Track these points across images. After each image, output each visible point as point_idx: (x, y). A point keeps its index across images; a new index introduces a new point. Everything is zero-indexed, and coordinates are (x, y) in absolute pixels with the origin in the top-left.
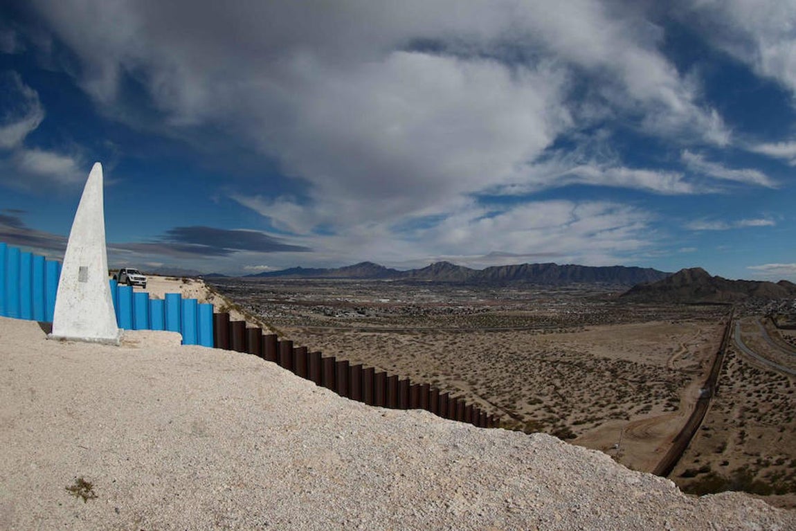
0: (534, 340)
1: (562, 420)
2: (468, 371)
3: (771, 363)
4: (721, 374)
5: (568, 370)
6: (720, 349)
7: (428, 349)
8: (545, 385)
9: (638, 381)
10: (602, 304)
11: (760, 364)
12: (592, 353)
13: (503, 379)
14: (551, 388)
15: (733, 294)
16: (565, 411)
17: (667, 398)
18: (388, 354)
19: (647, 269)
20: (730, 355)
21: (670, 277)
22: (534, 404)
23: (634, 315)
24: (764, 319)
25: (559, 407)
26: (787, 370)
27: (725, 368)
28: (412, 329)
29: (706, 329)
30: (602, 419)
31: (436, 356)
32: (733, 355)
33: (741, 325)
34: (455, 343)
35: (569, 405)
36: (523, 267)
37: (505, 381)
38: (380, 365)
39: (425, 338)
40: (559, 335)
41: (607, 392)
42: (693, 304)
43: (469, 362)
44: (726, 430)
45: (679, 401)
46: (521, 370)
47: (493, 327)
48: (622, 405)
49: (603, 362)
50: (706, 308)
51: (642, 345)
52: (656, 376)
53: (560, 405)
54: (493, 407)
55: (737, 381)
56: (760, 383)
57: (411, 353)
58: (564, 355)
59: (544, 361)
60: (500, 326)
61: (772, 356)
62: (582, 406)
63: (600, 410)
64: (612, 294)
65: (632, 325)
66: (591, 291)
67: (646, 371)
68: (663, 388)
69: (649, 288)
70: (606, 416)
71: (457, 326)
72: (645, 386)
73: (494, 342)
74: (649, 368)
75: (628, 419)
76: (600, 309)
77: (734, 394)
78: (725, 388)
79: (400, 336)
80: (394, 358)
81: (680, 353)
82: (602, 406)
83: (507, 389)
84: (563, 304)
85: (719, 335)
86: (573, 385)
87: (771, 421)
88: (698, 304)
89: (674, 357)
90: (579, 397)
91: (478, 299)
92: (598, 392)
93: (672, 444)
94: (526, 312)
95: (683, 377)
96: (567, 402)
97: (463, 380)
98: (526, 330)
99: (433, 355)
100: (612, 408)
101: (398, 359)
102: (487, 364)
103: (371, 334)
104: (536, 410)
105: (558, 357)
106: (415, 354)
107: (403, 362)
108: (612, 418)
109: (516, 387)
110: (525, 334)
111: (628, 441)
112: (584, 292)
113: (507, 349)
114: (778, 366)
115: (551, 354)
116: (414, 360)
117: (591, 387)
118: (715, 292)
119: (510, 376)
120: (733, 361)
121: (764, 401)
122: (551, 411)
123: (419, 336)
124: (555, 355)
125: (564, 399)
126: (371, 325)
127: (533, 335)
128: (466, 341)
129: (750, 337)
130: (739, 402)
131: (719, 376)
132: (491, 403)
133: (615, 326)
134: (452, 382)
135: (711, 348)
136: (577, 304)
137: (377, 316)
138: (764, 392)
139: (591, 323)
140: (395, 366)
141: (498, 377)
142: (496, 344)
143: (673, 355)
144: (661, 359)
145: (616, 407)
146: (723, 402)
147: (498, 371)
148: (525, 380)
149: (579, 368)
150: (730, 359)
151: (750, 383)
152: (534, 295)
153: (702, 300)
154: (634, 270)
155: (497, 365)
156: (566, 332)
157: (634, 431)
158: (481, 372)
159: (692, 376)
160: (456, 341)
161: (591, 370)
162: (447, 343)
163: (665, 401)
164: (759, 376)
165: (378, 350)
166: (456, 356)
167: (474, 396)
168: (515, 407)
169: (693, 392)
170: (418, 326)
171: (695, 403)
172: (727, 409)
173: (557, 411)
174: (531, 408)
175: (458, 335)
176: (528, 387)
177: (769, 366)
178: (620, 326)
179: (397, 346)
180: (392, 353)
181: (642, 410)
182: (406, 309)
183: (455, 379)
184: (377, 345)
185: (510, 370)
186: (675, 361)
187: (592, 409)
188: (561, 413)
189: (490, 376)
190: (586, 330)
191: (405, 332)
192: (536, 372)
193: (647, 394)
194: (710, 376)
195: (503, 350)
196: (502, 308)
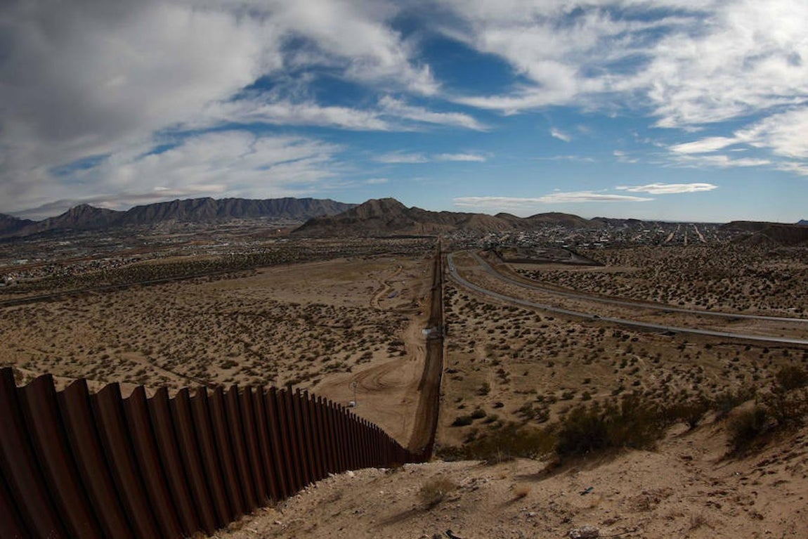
0: (201, 291)
1: (270, 383)
2: (136, 338)
3: (506, 298)
4: (445, 312)
5: (252, 322)
6: (434, 285)
7: (83, 316)
8: (233, 342)
9: (342, 327)
10: (272, 242)
11: (493, 299)
12: (273, 298)
13: (179, 342)
14: (241, 346)
15: (436, 226)
16: (270, 370)
17: (387, 343)
18: (41, 331)
19: (322, 201)
20: (450, 291)
21: (353, 209)
22: (229, 368)
23: (313, 252)
24: (484, 253)
25: (259, 367)
26: (532, 304)
27: (448, 304)
28: (59, 293)
29: (409, 264)
30: (318, 374)
31: (95, 324)
32: (453, 291)
33: (454, 258)
34: (112, 305)
35: (271, 364)
36: (173, 205)
37: (183, 343)
38: (37, 348)
39: (77, 303)
40: (228, 281)
41: (309, 343)
42: (384, 238)
43: (134, 326)
44: (479, 370)
45: (403, 344)
46: (197, 327)
47: (148, 280)
48: (334, 356)
49: (291, 308)
50: (403, 241)
51: (332, 286)
52: (363, 319)
53: (260, 364)
54: (183, 380)
55: (468, 318)
56: (501, 319)
57: (66, 325)
58: (242, 304)
59: (220, 314)
60: (156, 278)
61: (506, 291)
62: (288, 362)
63: (311, 365)
64: (281, 229)
65: (314, 263)
66: (256, 228)
67: (348, 315)
68: (378, 332)
69: (328, 221)
70: (321, 370)
71: (108, 284)
72: (353, 331)
73: (155, 298)
74: (351, 311)
75: (349, 370)
76: (270, 248)
77: (471, 332)
78: (457, 327)
79: (49, 305)
80: (49, 335)
81: (384, 292)
82: (311, 359)
83: (190, 354)
84: (225, 245)
85: (428, 270)
86: (265, 339)
87: (531, 357)
88: (393, 237)
89: (378, 296)
90: (278, 352)
91: (124, 247)
92: (298, 344)
93: (419, 393)
94: (182, 257)
95: (397, 317)
96: (267, 360)
97: (135, 351)
98: (188, 278)
99: (90, 323)
100: (325, 360)
101: (55, 336)
102: (155, 327)
103: (17, 308)
104: (234, 375)
105: (236, 308)
106: (71, 325)
107: (60, 338)
108: (329, 372)
109: (199, 350)
110: (188, 284)
111: (364, 396)
112: (247, 228)
113: (173, 304)
114: (518, 301)
115: (225, 304)
116: (73, 333)
117: (288, 338)
118: (413, 224)
119: (187, 337)
120: (455, 297)
121: (512, 337)
122: (253, 374)
123: (69, 301)
124: (232, 305)
125: (261, 357)
126: (14, 297)
127: (197, 284)
128: (123, 300)
129: (471, 271)
130: (480, 340)
131: (444, 314)
132: (178, 374)
133: (293, 267)
134: (124, 355)
135: (421, 284)
136: (241, 244)
137: (18, 282)
138: (509, 328)
139: (263, 265)
140: (54, 345)
141: (173, 341)
142: (158, 299)
143: (375, 294)
144: (361, 299)
145: (328, 359)
146: (460, 341)
147: (171, 333)
148: (207, 340)
149: (263, 319)
150: (451, 295)
151: (487, 319)
152: (189, 237)
153: (398, 233)
154: (306, 202)
155: (168, 326)
156: (236, 277)
157: (364, 382)
158: (152, 337)
159: (409, 316)
160: (112, 301)
161: (279, 320)
162: (102, 306)
163: (386, 346)
164: (497, 311)
165: (29, 328)
166: (118, 321)
167: (155, 368)
168: (208, 375)
169: (416, 333)
170: (65, 289)
171: (425, 345)
172: (468, 349)
173: (259, 372)
174: (228, 373)
175: (112, 294)
176: (213, 348)
177: (506, 301)
178: (300, 265)
179: (48, 318)
180: (46, 329)
181: (362, 359)
182: (48, 269)
183: (126, 351)
184: (26, 321)
185: (184, 330)
186: (380, 300)
187: (301, 365)
188: (266, 374)
189: (163, 340)
190: (259, 273)
191: (53, 299)
192: (216, 328)
193: (359, 340)
194: (432, 314)
195: (169, 306)
196: (154, 255)
